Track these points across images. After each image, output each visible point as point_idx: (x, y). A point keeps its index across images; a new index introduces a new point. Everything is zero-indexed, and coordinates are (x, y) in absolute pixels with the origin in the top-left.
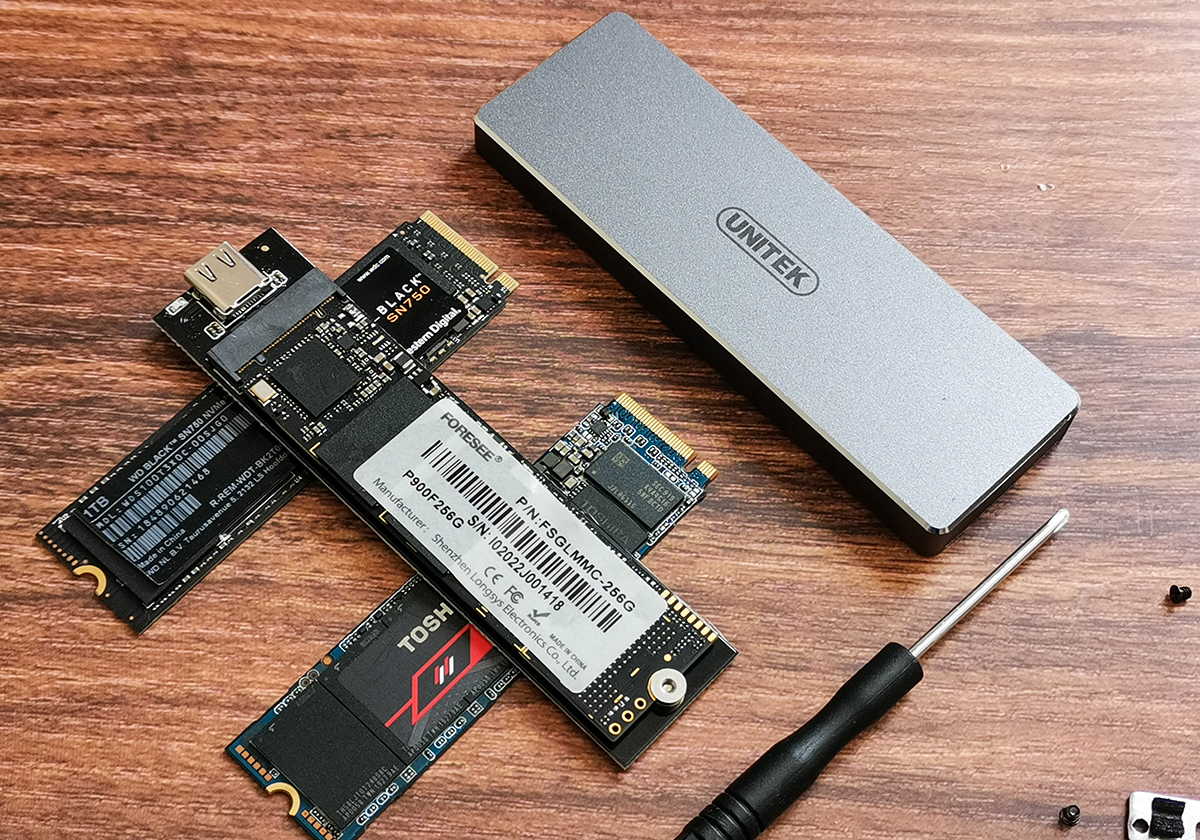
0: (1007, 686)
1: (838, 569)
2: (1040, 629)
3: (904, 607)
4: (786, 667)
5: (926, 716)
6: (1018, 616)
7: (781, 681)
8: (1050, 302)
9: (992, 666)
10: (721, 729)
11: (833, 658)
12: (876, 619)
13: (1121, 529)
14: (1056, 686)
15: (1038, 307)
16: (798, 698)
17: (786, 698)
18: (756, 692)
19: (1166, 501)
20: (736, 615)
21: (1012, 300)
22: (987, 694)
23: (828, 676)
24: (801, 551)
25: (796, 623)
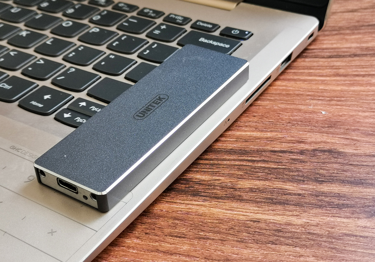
0: (265, 250)
1: (208, 209)
2: (284, 233)
3: (230, 222)
4: (176, 237)
5: (227, 256)
6: (277, 228)
7: (172, 240)
8: (317, 141)
9: (261, 243)
10: (143, 254)
11: (196, 235)
12: (218, 225)
13: (328, 205)
14: (286, 252)
15: (312, 142)
16: (177, 246)
17: (172, 246)
18: (162, 243)
19: (349, 198)
20: (163, 220)
21: (302, 139)
22: (255, 251)
23: (191, 240)
24: (196, 203)
25: (185, 224)
